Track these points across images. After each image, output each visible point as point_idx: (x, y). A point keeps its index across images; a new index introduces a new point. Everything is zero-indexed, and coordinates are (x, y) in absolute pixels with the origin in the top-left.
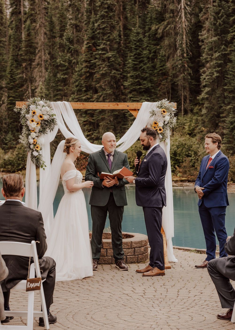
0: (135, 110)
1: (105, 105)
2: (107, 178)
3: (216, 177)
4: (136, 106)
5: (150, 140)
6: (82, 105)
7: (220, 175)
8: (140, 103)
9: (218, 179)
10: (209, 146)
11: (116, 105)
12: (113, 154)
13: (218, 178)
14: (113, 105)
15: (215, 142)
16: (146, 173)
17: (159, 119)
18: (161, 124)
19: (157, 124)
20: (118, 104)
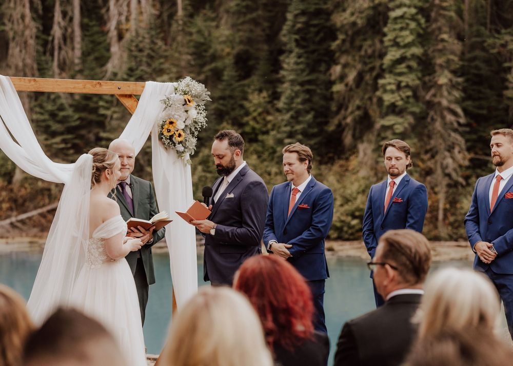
0: (130, 96)
1: (77, 85)
2: (136, 231)
3: (319, 225)
4: (135, 88)
5: (235, 155)
6: (33, 83)
7: (324, 222)
8: (141, 83)
9: (322, 229)
10: (293, 168)
11: (98, 86)
12: (128, 181)
13: (322, 227)
14: (92, 86)
15: (305, 160)
16: (234, 221)
17: (178, 115)
18: (180, 125)
19: (174, 125)
20: (102, 84)
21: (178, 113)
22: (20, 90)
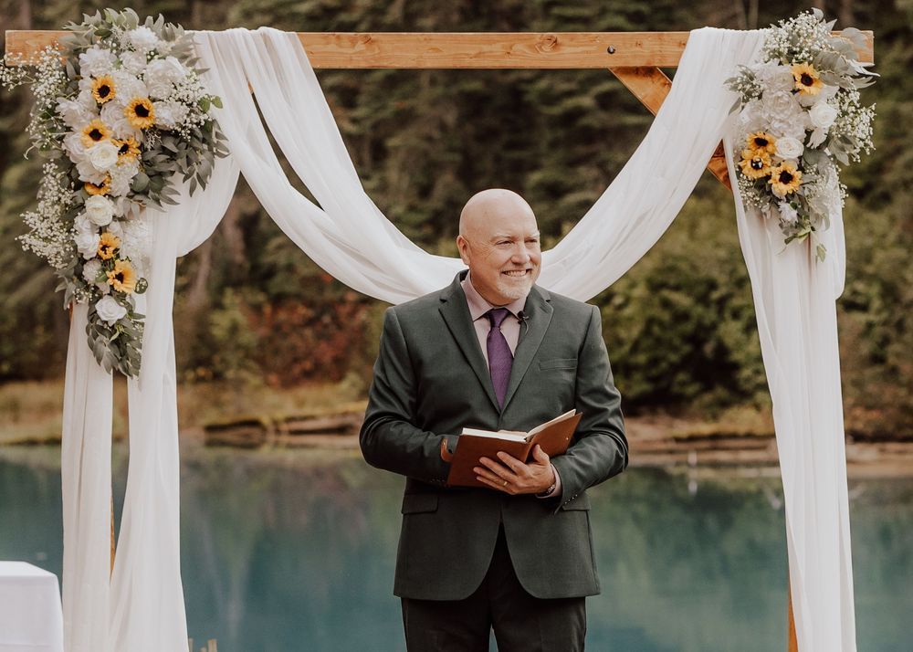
0: (649, 71)
1: (486, 48)
4: (657, 48)
6: (360, 46)
8: (677, 35)
11: (547, 48)
12: (518, 307)
14: (531, 46)
17: (781, 121)
18: (789, 149)
19: (769, 148)
20: (559, 40)
21: (782, 116)
22: (327, 65)
